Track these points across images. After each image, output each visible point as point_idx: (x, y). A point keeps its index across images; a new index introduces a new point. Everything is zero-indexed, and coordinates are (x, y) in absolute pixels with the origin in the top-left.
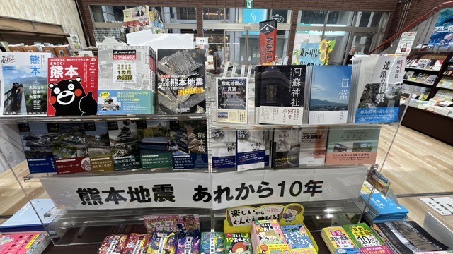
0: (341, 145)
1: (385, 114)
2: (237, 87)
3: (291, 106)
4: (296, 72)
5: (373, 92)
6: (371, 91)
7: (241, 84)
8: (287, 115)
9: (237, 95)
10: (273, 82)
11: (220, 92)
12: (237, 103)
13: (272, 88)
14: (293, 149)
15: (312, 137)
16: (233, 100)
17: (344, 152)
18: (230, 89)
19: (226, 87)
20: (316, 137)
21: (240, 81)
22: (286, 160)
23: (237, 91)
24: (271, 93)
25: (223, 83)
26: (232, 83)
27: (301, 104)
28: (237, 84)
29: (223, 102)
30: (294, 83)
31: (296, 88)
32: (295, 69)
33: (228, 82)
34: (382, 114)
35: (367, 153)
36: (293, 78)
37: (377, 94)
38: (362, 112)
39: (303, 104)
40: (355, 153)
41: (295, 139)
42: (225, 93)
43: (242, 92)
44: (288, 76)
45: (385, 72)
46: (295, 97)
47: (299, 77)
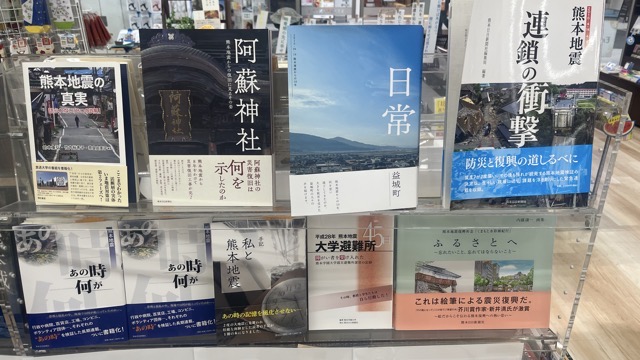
0: (438, 270)
1: (547, 168)
2: (90, 92)
3: (238, 151)
4: (244, 49)
5: (500, 112)
6: (490, 109)
7: (100, 83)
8: (228, 178)
9: (92, 116)
10: (177, 78)
11: (36, 108)
12: (93, 143)
13: (175, 96)
14: (281, 285)
15: (346, 247)
16: (80, 134)
17: (448, 290)
18: (67, 98)
19: (56, 93)
20: (358, 246)
21: (95, 73)
22: (259, 318)
23: (90, 104)
24: (175, 111)
25: (46, 81)
26: (74, 81)
27: (265, 145)
28: (87, 82)
29: (48, 139)
30: (241, 81)
31: (247, 96)
32: (238, 42)
33: (60, 79)
34: (539, 168)
35: (520, 295)
36: (236, 68)
37: (512, 116)
38: (470, 164)
39: (268, 145)
40: (483, 296)
41: (284, 254)
42: (53, 111)
43: (104, 107)
44: (221, 62)
45: (533, 44)
46: (247, 126)
47: (250, 66)
